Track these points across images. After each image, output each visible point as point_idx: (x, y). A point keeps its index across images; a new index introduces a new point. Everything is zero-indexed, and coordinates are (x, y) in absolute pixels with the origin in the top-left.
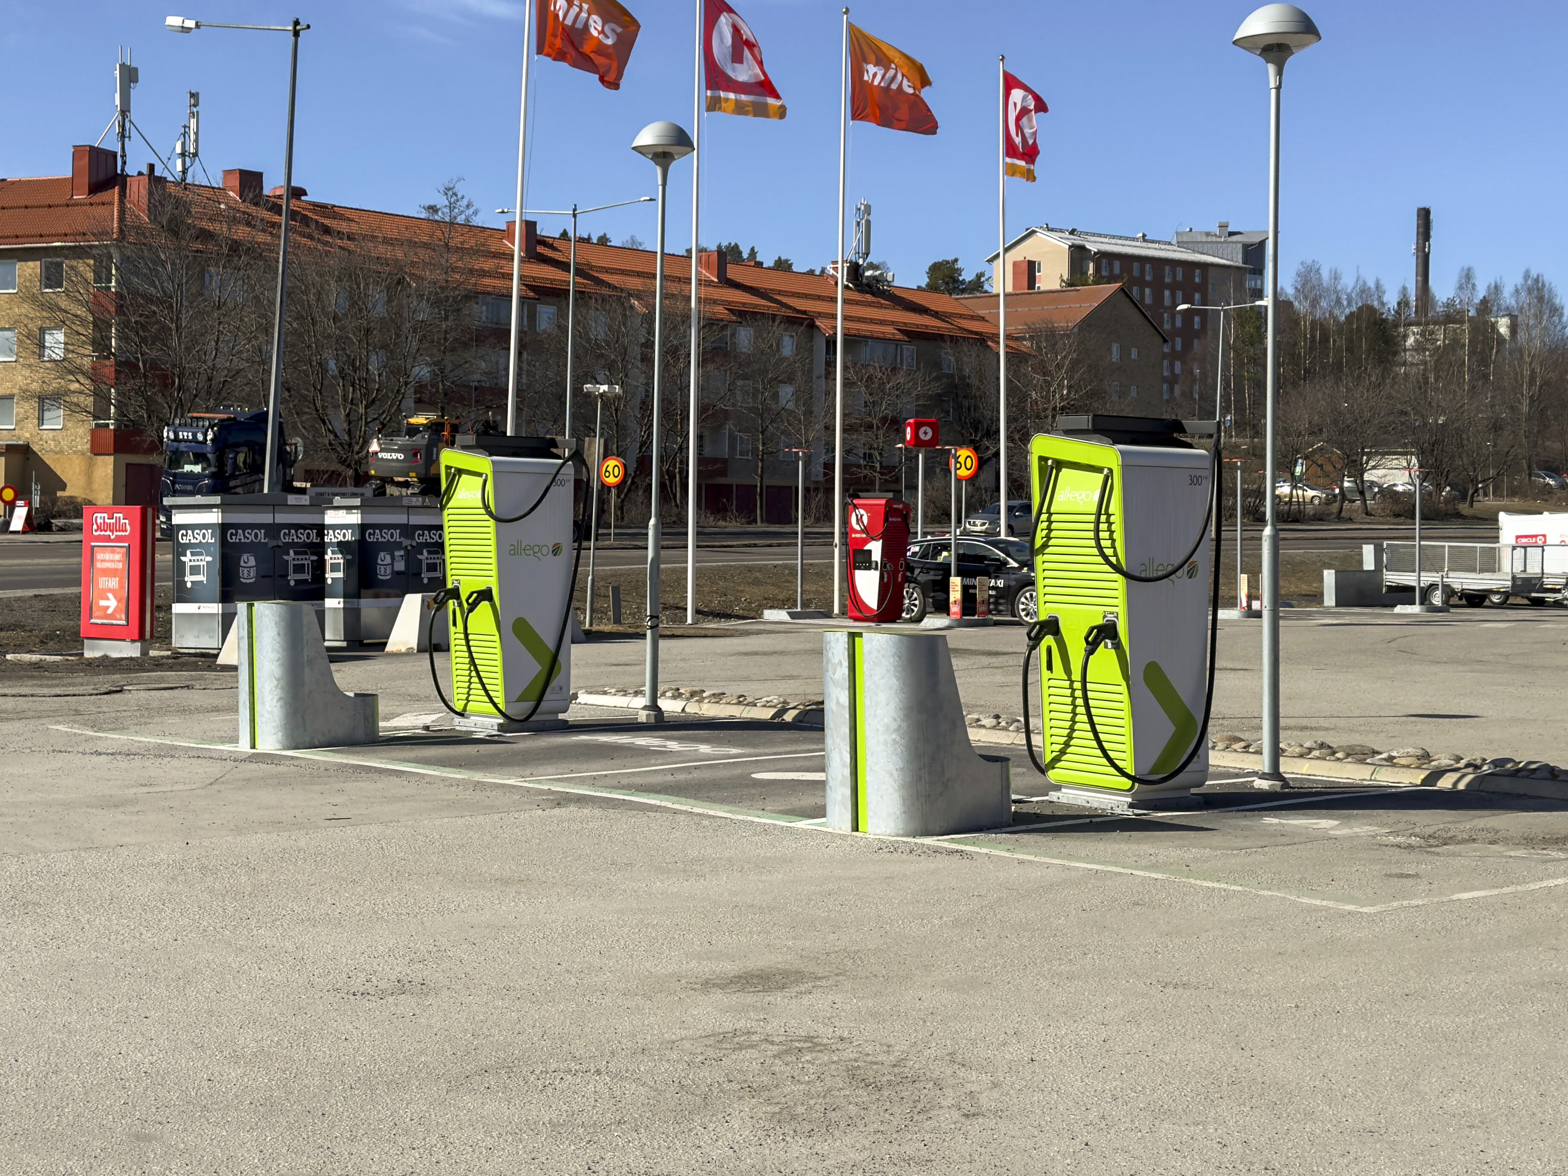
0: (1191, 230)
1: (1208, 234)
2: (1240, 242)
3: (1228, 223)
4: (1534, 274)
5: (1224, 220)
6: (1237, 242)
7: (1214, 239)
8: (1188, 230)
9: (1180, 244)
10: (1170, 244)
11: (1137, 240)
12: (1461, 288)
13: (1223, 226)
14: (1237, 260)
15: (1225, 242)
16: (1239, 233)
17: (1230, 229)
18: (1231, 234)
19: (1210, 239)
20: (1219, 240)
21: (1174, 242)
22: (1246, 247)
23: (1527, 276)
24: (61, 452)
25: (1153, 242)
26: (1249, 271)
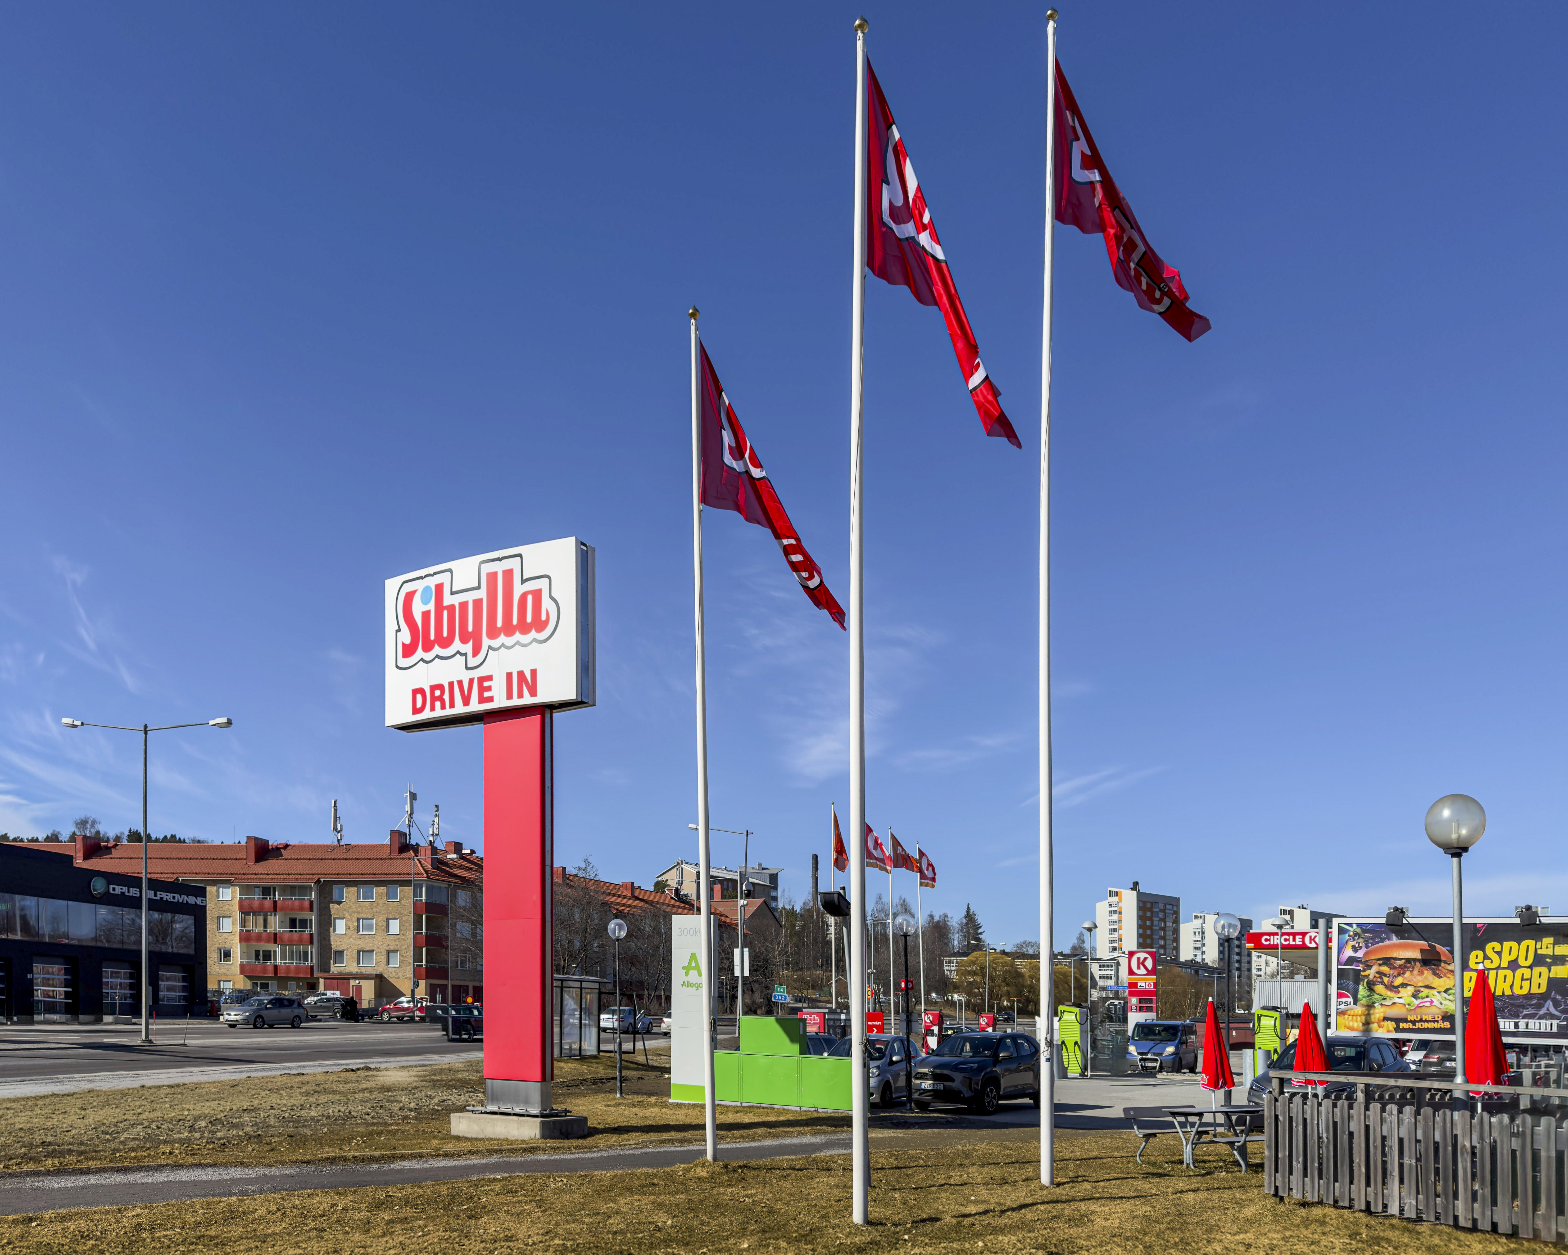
1: (753, 868)
2: (768, 873)
3: (762, 863)
4: (903, 898)
5: (760, 862)
6: (766, 873)
7: (756, 871)
11: (721, 869)
12: (877, 903)
13: (760, 865)
14: (767, 883)
15: (761, 872)
16: (767, 869)
17: (763, 866)
18: (764, 869)
19: (754, 871)
22: (772, 875)
23: (900, 899)
24: (398, 978)
25: (730, 871)
26: (772, 888)
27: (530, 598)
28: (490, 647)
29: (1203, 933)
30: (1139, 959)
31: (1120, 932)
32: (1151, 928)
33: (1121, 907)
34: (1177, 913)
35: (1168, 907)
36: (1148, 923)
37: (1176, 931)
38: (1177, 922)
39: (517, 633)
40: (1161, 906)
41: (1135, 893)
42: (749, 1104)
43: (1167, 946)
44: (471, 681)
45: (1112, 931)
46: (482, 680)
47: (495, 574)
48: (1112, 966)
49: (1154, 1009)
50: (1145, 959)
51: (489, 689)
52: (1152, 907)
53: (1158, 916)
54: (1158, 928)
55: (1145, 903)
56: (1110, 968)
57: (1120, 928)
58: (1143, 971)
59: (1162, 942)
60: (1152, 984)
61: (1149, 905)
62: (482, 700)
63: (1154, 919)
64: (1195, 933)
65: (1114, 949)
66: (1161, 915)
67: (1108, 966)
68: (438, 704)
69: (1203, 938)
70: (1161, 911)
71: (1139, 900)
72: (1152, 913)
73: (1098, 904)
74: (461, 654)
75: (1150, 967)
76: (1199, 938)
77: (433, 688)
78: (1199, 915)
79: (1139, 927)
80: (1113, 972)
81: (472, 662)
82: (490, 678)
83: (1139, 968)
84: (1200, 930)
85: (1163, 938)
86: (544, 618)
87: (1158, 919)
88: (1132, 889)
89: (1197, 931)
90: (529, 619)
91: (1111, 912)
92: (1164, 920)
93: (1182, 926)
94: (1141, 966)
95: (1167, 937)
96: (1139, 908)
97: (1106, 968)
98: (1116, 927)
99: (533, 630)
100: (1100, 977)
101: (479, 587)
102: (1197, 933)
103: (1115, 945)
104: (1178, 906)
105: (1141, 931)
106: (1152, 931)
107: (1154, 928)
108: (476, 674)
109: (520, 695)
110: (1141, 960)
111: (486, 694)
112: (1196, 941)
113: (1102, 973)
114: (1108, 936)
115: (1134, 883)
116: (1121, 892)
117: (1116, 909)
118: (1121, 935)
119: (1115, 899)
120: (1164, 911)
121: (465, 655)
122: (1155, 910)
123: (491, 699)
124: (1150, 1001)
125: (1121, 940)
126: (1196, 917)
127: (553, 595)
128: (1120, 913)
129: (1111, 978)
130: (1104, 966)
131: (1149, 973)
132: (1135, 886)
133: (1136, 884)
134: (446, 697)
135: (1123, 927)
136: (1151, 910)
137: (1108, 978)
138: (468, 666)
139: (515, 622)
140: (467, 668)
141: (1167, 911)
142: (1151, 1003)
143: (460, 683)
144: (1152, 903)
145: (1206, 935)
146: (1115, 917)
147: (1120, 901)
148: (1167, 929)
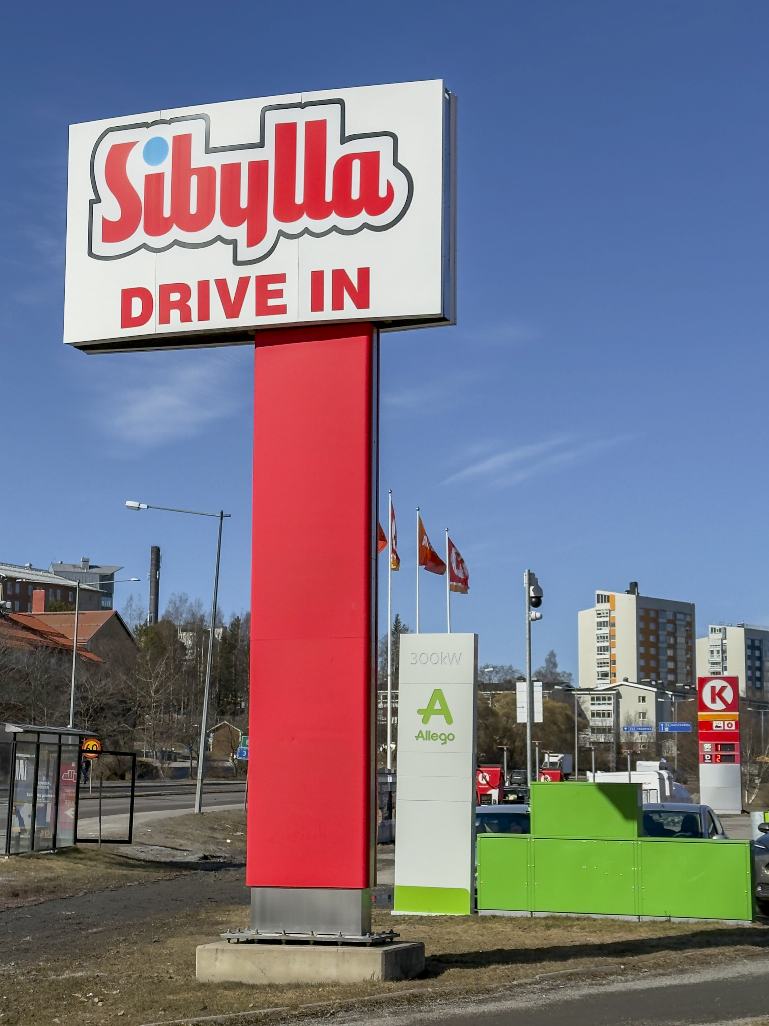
0: (62, 563)
1: (74, 566)
2: (98, 574)
3: (89, 559)
5: (86, 557)
6: (95, 573)
7: (79, 570)
8: (59, 562)
9: (56, 573)
10: (48, 572)
11: (24, 568)
13: (85, 561)
14: (95, 587)
15: (87, 573)
16: (97, 567)
17: (90, 564)
18: (91, 567)
19: (76, 570)
20: (83, 571)
21: (51, 570)
22: (103, 577)
25: (37, 570)
26: (103, 594)
27: (356, 165)
28: (281, 233)
29: (724, 652)
30: (713, 688)
31: (613, 651)
32: (656, 645)
33: (614, 617)
34: (691, 625)
35: (678, 616)
36: (652, 639)
37: (691, 649)
38: (690, 637)
39: (334, 214)
40: (670, 616)
41: (634, 597)
42: (548, 914)
43: (679, 671)
44: (243, 283)
45: (601, 650)
46: (262, 281)
47: (292, 127)
48: (609, 699)
49: (737, 758)
50: (723, 688)
51: (279, 294)
52: (657, 617)
53: (665, 629)
54: (665, 645)
55: (647, 611)
56: (607, 702)
57: (613, 646)
58: (719, 705)
59: (671, 665)
60: (733, 723)
61: (652, 614)
62: (262, 309)
63: (660, 632)
64: (712, 652)
65: (605, 675)
66: (670, 628)
67: (604, 699)
68: (175, 314)
69: (724, 659)
70: (669, 621)
71: (639, 608)
72: (657, 624)
73: (581, 614)
74: (225, 241)
75: (729, 699)
76: (719, 659)
77: (165, 290)
78: (718, 627)
79: (640, 644)
80: (611, 708)
81: (245, 253)
82: (281, 278)
83: (713, 701)
84: (719, 648)
85: (673, 659)
86: (383, 193)
87: (665, 633)
88: (628, 592)
89: (715, 649)
90: (355, 194)
91: (601, 625)
92: (673, 634)
93: (698, 642)
94: (717, 699)
95: (679, 658)
96: (640, 618)
97: (601, 702)
98: (607, 644)
99: (364, 211)
100: (593, 715)
101: (261, 144)
102: (715, 652)
103: (607, 669)
104: (692, 615)
105: (642, 650)
106: (658, 649)
107: (660, 645)
108: (253, 272)
109: (338, 305)
110: (717, 690)
111: (272, 302)
112: (713, 663)
113: (595, 708)
114: (595, 657)
115: (631, 584)
116: (614, 596)
117: (607, 619)
118: (614, 655)
119: (606, 606)
120: (673, 622)
121: (234, 243)
122: (661, 620)
123: (282, 310)
124: (732, 748)
125: (614, 662)
126: (713, 630)
127: (399, 161)
128: (613, 625)
129: (609, 715)
130: (598, 699)
131: (730, 707)
132: (633, 588)
133: (634, 585)
134: (193, 303)
135: (617, 645)
136: (655, 620)
137: (604, 715)
138: (239, 259)
139: (329, 197)
140: (236, 262)
141: (678, 622)
142: (733, 750)
143: (222, 285)
144: (657, 612)
145: (728, 654)
146: (605, 631)
147: (613, 608)
148: (678, 646)
